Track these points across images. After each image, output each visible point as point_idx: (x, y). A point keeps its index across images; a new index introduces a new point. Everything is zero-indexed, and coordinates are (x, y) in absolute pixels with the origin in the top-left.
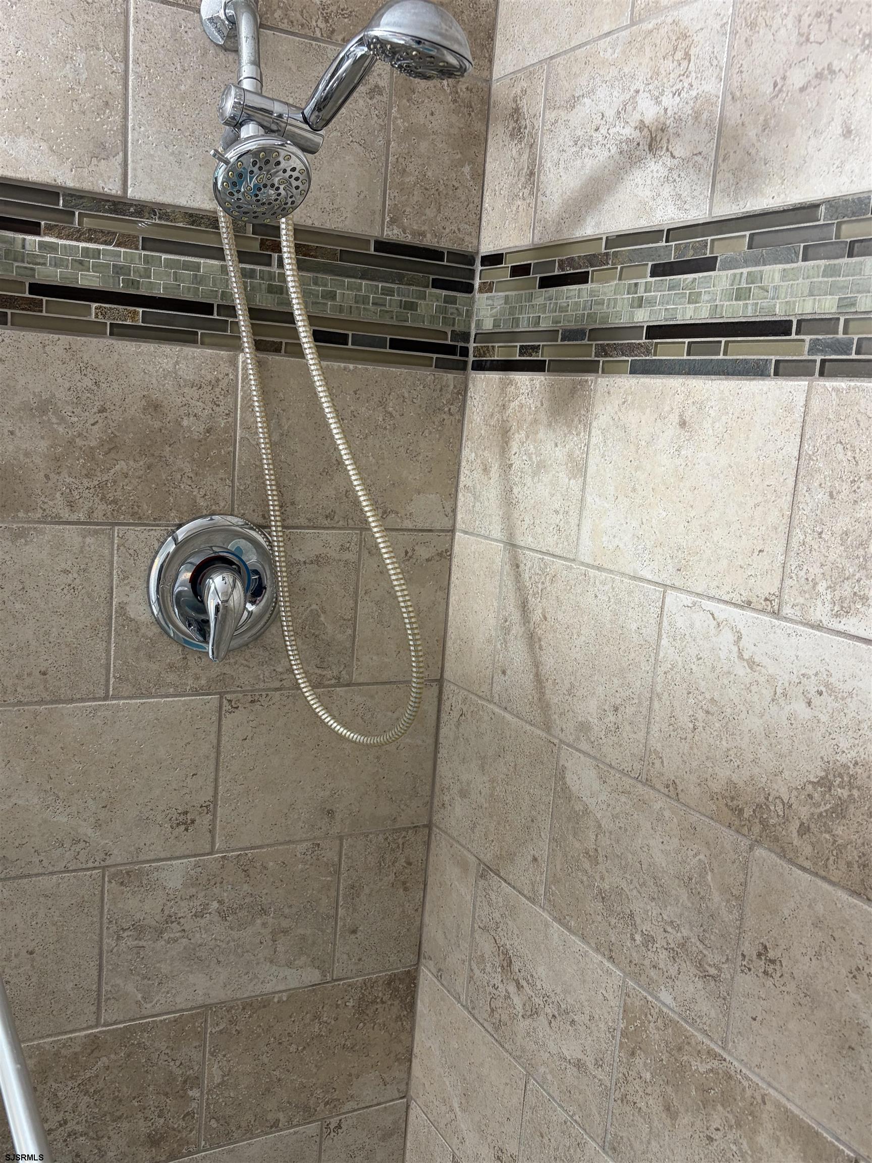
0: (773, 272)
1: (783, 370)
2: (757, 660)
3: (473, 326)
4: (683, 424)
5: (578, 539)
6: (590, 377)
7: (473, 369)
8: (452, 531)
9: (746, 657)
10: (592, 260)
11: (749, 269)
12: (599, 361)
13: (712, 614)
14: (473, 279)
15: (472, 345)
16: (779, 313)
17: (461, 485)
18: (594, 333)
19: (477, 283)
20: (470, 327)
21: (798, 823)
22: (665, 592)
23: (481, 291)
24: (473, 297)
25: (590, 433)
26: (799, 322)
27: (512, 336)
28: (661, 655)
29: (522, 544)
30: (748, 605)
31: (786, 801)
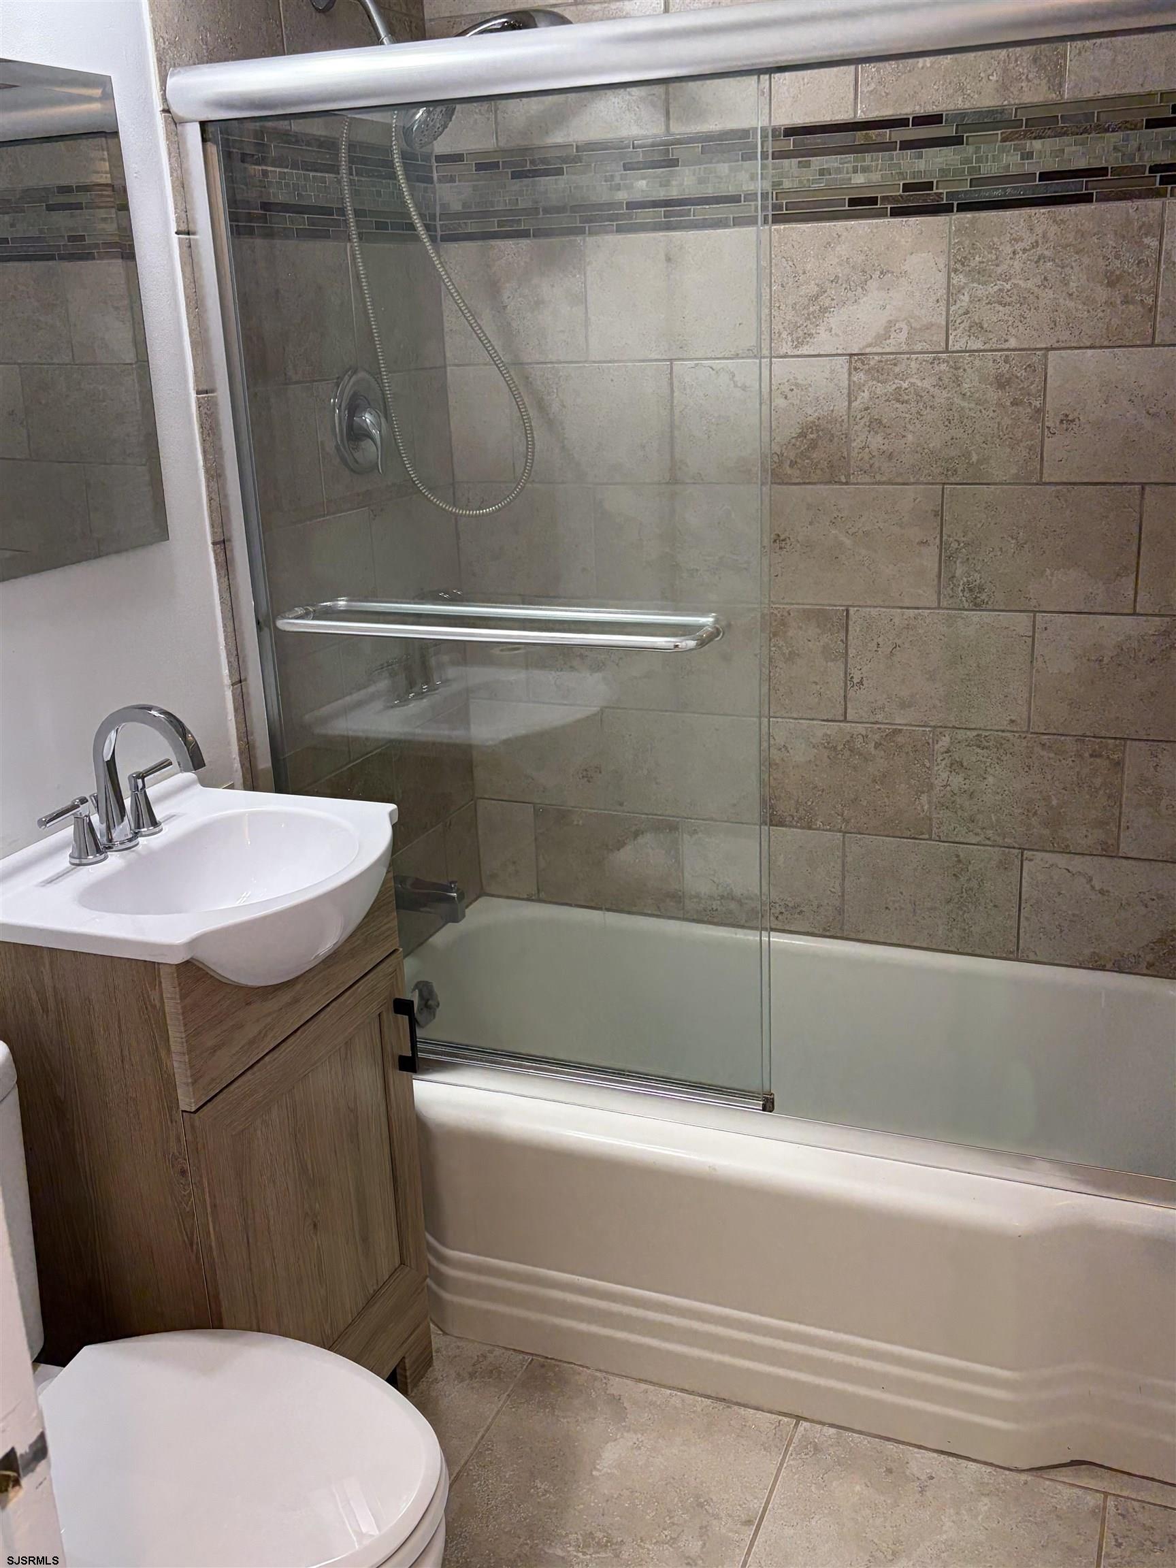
0: (724, 168)
1: (738, 222)
2: (747, 385)
3: (438, 208)
4: (669, 260)
5: (587, 346)
6: (579, 239)
7: (441, 241)
8: (445, 367)
9: (739, 385)
10: (565, 160)
11: (705, 166)
12: (585, 227)
13: (711, 368)
14: (432, 172)
15: (438, 223)
16: (731, 190)
17: (446, 330)
18: (574, 209)
19: (435, 175)
20: (435, 210)
21: (789, 462)
22: (671, 364)
23: (440, 181)
24: (435, 187)
25: (585, 274)
26: (745, 195)
27: (485, 214)
28: (675, 402)
29: (529, 361)
30: (737, 356)
31: (779, 453)
